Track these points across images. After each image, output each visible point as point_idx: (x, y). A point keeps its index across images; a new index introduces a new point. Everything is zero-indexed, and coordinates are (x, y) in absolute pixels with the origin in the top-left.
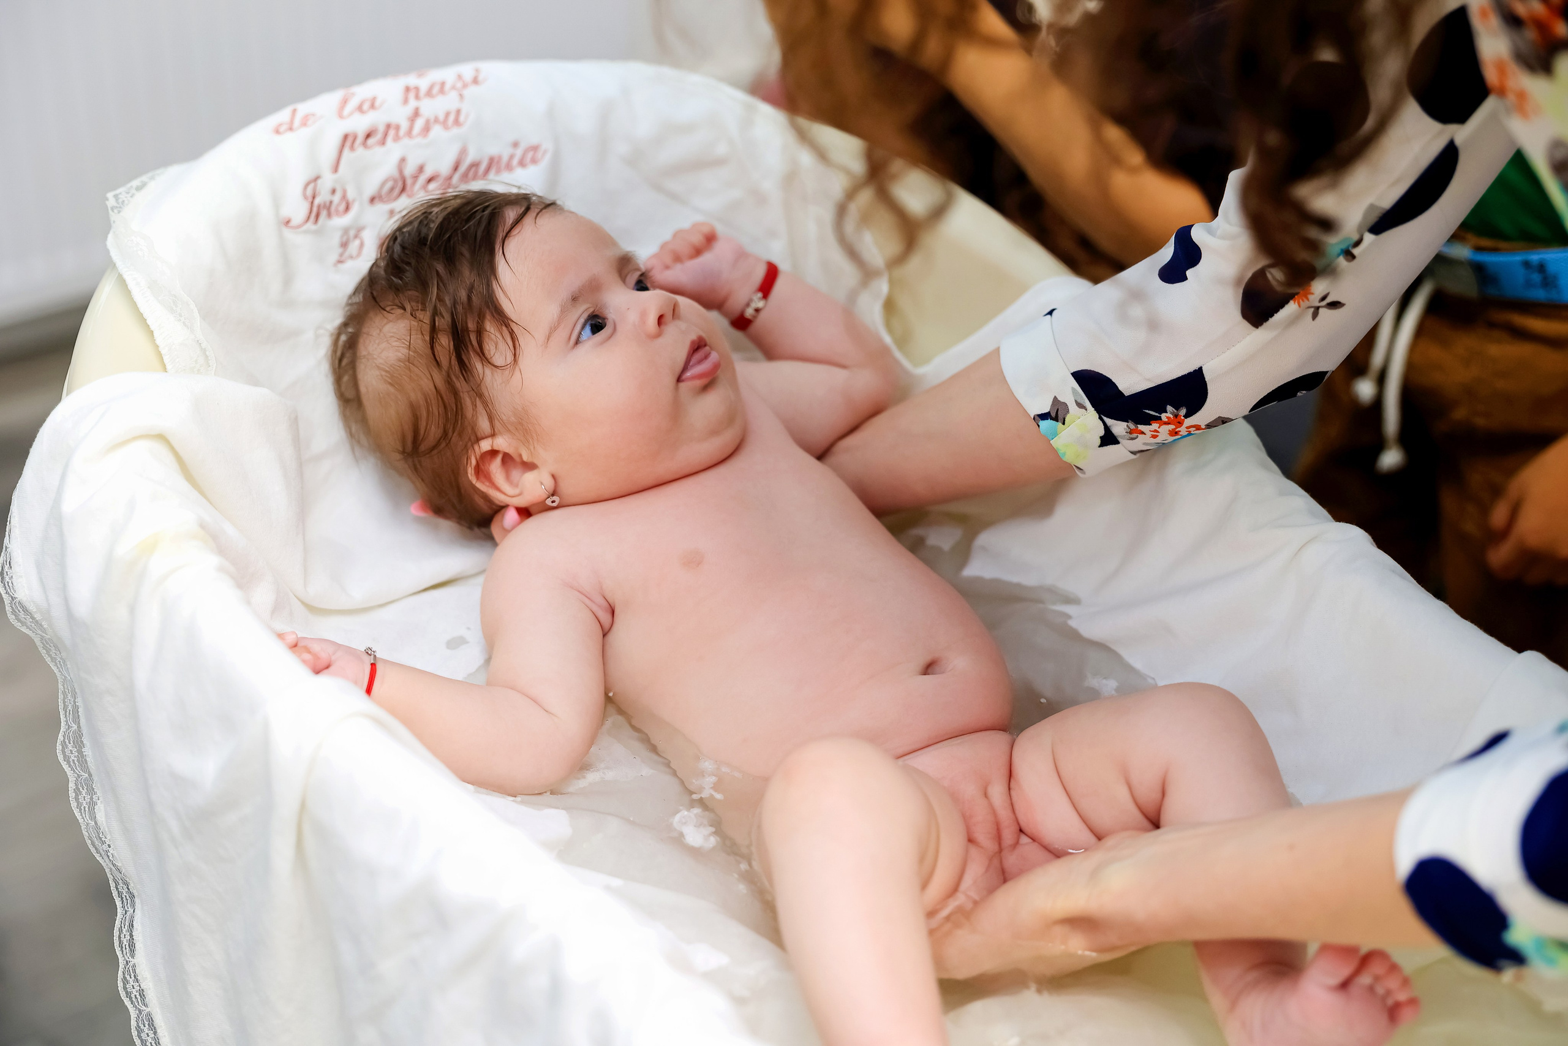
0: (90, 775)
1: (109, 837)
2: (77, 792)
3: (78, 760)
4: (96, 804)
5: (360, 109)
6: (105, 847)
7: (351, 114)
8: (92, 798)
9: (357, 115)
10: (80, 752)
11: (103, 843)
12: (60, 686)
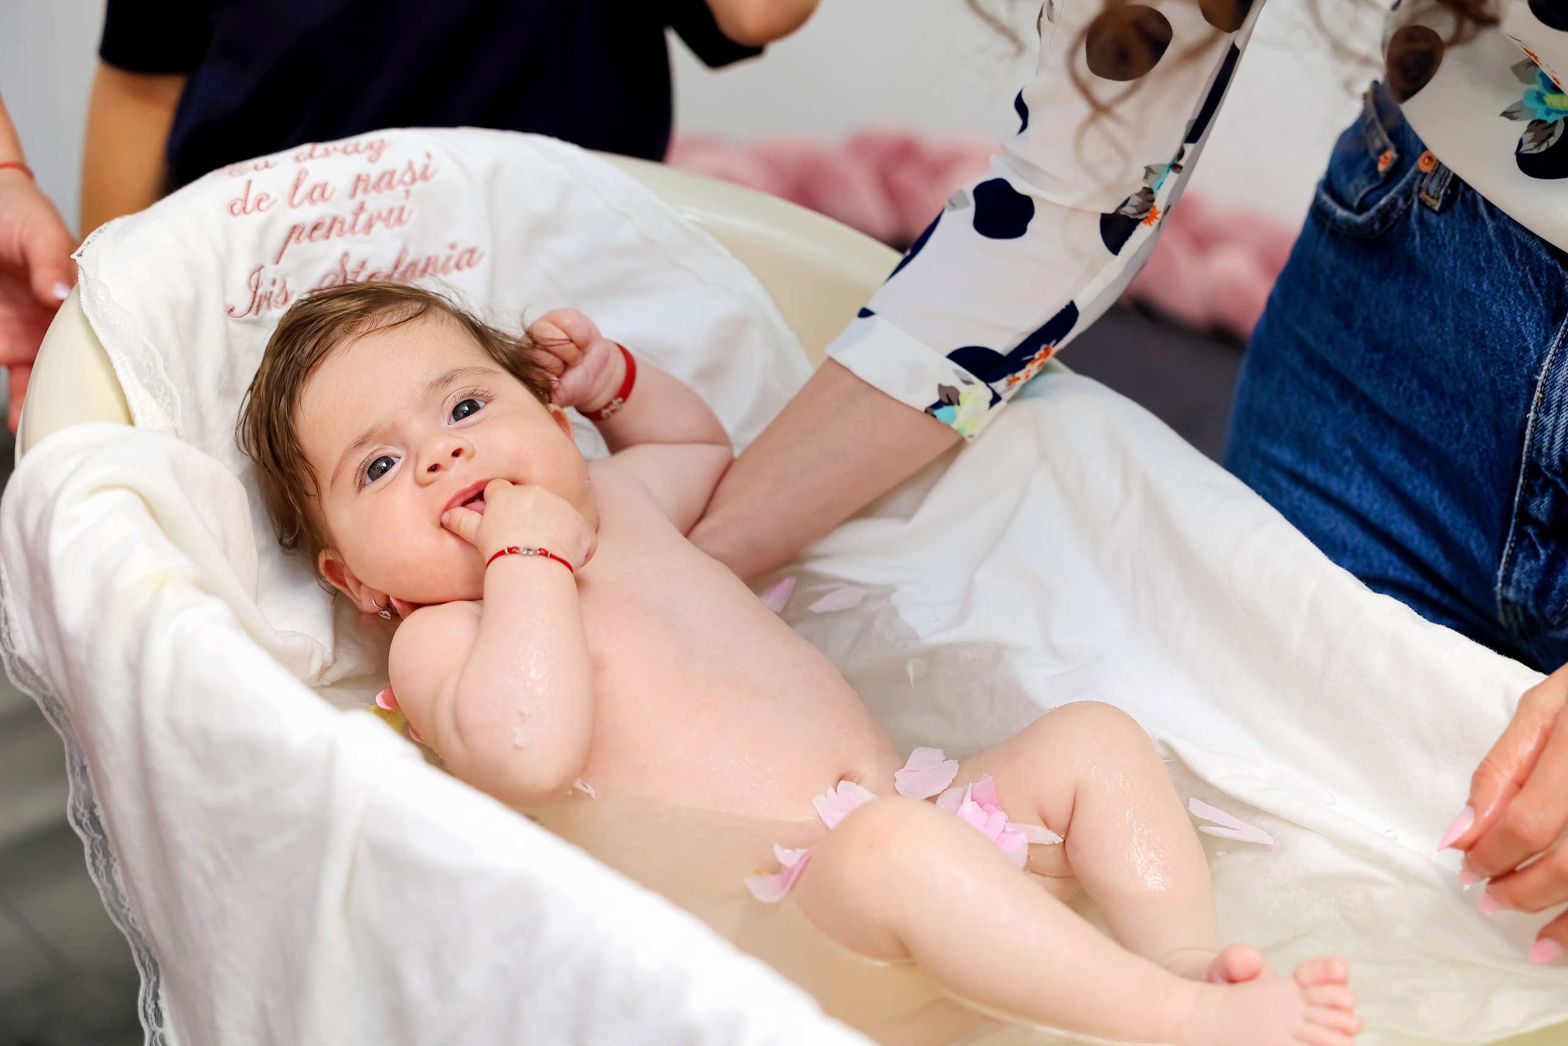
0: (104, 836)
1: (128, 900)
2: (94, 856)
3: (91, 823)
4: (112, 866)
5: (310, 195)
6: (124, 911)
7: (301, 203)
8: (108, 861)
9: (306, 204)
10: (92, 813)
11: (122, 907)
12: (66, 749)
